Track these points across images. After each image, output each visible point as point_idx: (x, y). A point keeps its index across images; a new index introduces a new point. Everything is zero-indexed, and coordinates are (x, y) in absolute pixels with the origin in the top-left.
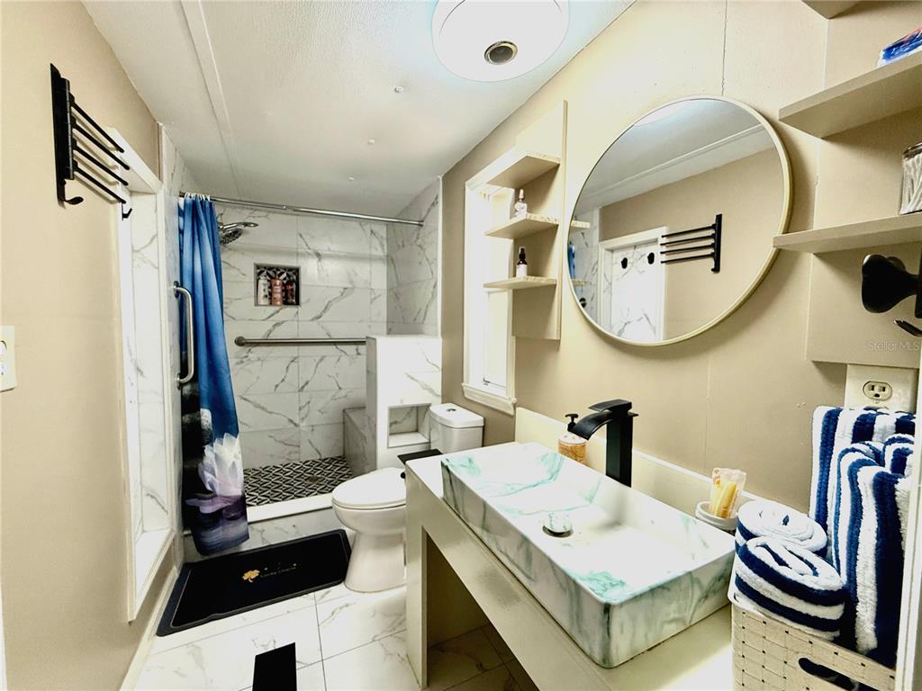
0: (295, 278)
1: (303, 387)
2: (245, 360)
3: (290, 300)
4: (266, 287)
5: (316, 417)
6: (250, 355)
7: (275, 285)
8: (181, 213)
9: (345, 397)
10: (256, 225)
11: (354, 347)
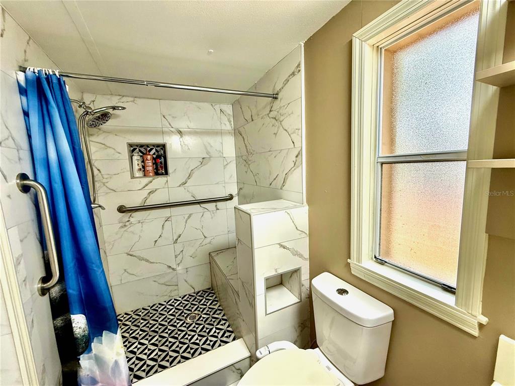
0: (162, 152)
1: (177, 240)
2: (127, 223)
3: (160, 172)
4: (140, 162)
5: (189, 262)
6: (132, 220)
7: (147, 160)
8: (23, 91)
9: (210, 243)
10: (124, 108)
11: (214, 204)
